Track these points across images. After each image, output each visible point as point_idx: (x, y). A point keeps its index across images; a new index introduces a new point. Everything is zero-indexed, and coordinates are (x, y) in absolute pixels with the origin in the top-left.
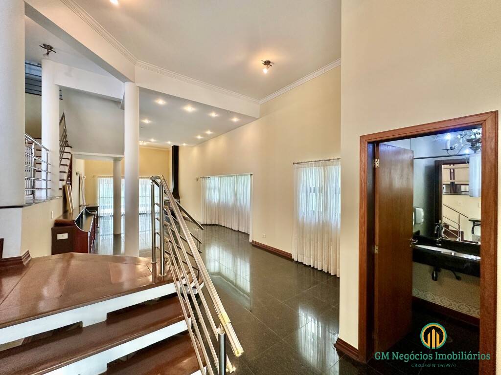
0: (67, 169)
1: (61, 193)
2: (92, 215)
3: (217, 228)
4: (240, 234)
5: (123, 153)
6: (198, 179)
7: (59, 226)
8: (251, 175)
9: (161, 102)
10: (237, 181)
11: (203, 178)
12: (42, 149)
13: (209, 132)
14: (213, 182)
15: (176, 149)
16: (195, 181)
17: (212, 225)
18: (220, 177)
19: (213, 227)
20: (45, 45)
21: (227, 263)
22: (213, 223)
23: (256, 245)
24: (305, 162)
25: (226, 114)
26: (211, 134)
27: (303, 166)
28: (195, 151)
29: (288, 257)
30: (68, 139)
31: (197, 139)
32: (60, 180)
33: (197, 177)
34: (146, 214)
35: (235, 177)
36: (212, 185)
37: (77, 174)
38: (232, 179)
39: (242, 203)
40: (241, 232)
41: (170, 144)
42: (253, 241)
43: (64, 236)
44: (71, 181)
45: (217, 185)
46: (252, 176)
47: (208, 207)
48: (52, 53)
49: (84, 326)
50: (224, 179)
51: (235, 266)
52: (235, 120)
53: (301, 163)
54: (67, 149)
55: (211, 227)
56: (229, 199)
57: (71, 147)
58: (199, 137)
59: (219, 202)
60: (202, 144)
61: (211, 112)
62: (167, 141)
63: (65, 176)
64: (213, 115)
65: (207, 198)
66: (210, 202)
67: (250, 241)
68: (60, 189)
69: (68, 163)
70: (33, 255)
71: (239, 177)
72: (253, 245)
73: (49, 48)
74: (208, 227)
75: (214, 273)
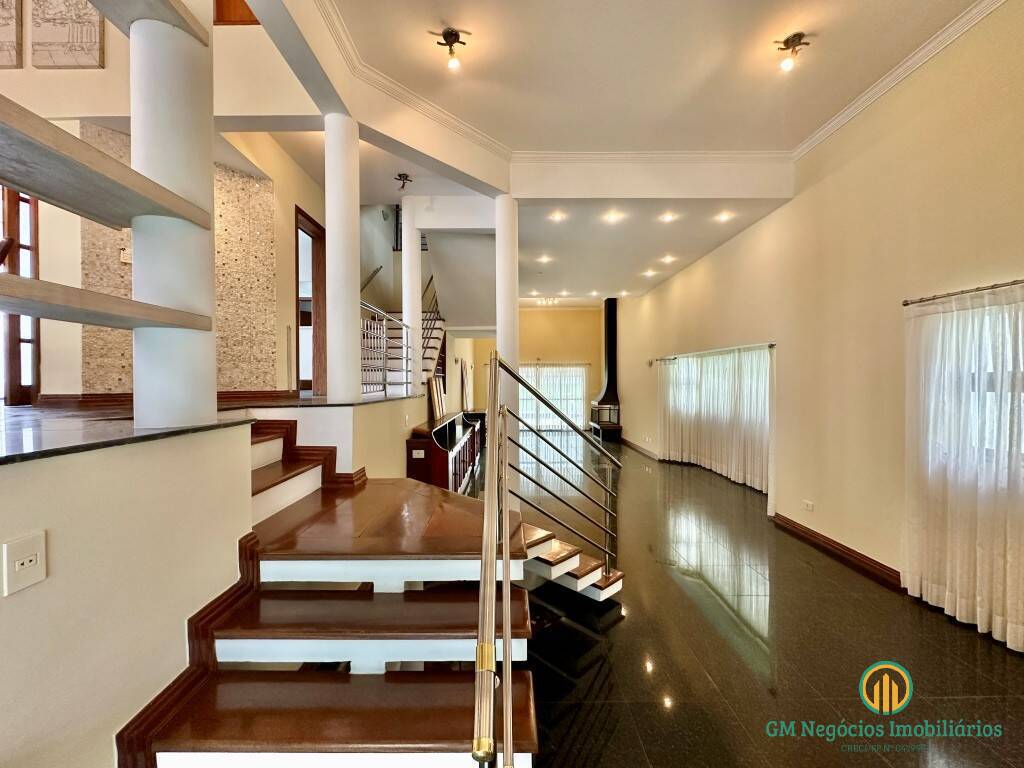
0: (436, 354)
1: (423, 390)
2: (471, 426)
3: (693, 470)
4: (748, 493)
5: (495, 324)
6: (651, 364)
7: (416, 439)
8: (771, 346)
9: (558, 216)
10: (740, 365)
11: (661, 360)
12: (404, 328)
13: (668, 259)
14: (684, 369)
15: (611, 305)
16: (647, 367)
17: (682, 464)
18: (701, 356)
19: (685, 469)
20: (400, 176)
21: (718, 557)
22: (685, 460)
23: (785, 527)
24: (949, 295)
25: (698, 207)
26: (673, 264)
27: (940, 308)
28: (646, 305)
29: (887, 580)
30: (440, 309)
31: (645, 279)
32: (424, 370)
33: (649, 358)
34: (561, 431)
35: (737, 354)
36: (683, 376)
37: (456, 361)
38: (729, 361)
39: (754, 415)
40: (752, 489)
41: (597, 296)
42: (777, 514)
43: (419, 454)
44: (444, 372)
45: (694, 376)
46: (775, 350)
47: (674, 425)
48: (408, 183)
49: (376, 590)
50: (710, 360)
51: (737, 567)
52: (724, 217)
53: (934, 298)
54: (438, 324)
55: (679, 468)
56: (722, 408)
57: (444, 320)
58: (650, 273)
59: (698, 415)
60: (659, 286)
61: (660, 212)
62: (590, 290)
63: (432, 365)
64: (668, 217)
65: (671, 403)
66: (677, 412)
67: (771, 512)
68: (423, 383)
69: (438, 344)
70: (370, 475)
71: (746, 356)
72: (778, 526)
73: (403, 177)
74: (673, 467)
75: (688, 571)
